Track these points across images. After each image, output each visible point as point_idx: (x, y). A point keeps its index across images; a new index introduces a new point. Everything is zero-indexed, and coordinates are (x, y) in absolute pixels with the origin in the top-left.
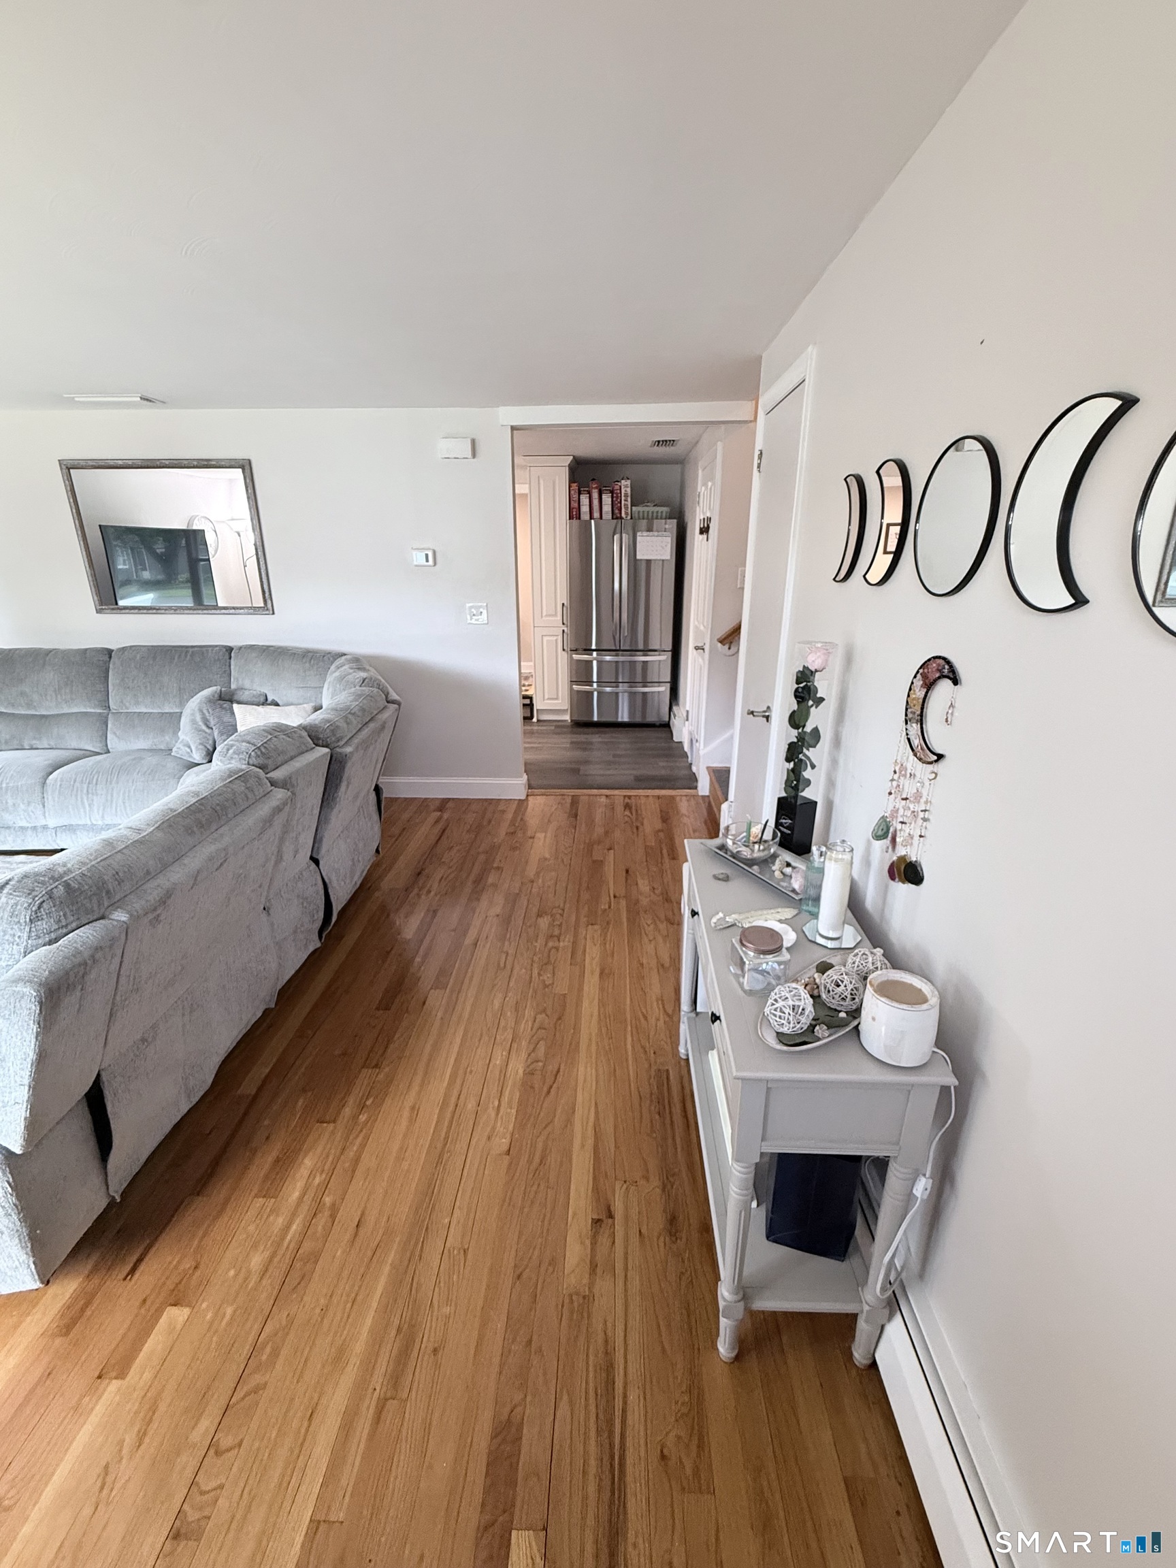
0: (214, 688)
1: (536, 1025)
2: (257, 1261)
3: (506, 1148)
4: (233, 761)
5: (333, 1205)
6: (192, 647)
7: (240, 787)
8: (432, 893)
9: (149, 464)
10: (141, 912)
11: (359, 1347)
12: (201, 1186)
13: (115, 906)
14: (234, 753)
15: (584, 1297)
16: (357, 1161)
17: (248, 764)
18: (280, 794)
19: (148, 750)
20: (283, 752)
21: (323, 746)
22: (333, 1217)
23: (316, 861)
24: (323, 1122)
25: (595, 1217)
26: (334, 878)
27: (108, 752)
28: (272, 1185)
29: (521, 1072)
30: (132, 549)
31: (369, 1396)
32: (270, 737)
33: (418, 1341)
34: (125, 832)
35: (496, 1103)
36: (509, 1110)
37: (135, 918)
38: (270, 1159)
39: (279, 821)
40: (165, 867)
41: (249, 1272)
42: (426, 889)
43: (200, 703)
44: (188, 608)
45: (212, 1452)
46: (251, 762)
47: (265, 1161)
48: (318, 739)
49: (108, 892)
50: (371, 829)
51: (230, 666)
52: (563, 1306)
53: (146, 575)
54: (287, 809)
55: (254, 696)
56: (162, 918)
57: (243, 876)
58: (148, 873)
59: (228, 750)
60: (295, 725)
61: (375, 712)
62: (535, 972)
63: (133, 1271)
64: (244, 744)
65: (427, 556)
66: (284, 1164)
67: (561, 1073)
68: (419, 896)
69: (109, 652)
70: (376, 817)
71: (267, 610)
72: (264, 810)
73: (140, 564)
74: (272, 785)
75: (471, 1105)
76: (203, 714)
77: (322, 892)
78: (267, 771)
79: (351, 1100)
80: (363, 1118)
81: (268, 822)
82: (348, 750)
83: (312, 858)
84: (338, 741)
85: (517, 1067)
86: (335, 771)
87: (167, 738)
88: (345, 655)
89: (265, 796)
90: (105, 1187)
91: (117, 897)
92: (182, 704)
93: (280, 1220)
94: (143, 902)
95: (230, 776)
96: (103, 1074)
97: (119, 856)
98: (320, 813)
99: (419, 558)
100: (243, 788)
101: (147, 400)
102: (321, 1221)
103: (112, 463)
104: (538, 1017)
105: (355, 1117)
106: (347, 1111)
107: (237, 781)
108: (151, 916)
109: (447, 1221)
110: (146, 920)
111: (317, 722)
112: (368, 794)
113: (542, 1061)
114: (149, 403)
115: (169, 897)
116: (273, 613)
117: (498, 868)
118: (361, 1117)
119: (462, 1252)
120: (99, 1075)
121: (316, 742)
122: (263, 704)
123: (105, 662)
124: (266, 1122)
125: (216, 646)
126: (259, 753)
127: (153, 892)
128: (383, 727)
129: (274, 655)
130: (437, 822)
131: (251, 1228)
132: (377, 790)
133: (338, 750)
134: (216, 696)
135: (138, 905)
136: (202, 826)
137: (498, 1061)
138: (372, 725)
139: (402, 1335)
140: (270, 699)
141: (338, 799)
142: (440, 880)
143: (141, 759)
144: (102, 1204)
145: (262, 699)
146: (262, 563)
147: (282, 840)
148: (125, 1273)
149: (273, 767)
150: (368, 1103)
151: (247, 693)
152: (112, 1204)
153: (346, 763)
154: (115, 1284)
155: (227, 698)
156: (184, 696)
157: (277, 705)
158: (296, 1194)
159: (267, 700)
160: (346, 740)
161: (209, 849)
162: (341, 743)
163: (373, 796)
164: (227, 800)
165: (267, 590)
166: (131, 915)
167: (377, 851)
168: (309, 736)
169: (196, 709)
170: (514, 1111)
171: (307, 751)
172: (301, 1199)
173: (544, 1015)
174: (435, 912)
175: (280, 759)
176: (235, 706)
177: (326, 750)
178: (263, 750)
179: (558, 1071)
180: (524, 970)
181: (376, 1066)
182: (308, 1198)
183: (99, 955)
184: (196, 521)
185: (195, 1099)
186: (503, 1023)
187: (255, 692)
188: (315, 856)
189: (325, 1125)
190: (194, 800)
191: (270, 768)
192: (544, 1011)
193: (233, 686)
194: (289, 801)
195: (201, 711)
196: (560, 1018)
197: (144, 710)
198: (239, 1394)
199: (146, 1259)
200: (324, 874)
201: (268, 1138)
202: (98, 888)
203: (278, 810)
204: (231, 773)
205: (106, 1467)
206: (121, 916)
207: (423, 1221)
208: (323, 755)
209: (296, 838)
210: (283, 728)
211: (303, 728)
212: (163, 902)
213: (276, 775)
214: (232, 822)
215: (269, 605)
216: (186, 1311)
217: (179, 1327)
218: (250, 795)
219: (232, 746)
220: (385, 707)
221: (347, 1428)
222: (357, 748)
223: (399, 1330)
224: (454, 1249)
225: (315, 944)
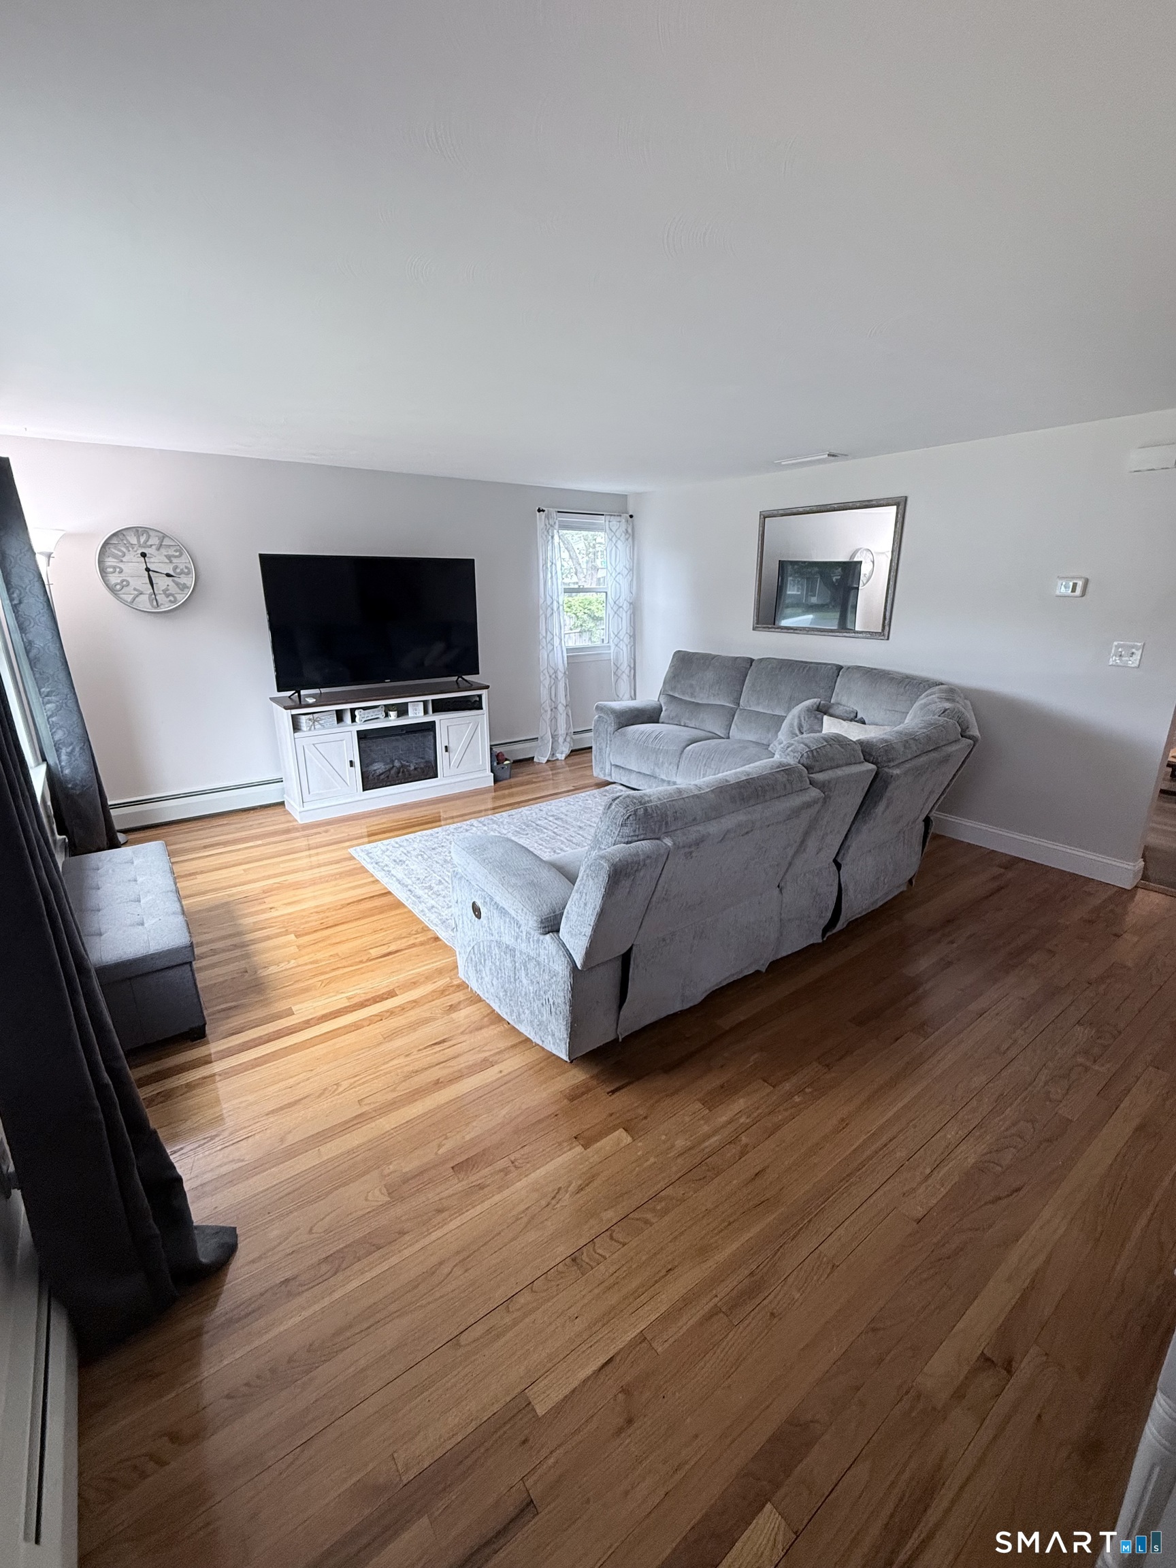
0: (816, 700)
1: (1014, 1130)
2: (680, 1143)
3: (920, 1216)
4: (788, 757)
5: (746, 1145)
6: (811, 663)
7: (782, 778)
8: (955, 945)
9: (823, 508)
10: (681, 844)
11: (721, 1256)
12: (670, 1068)
13: (667, 834)
14: (792, 751)
15: (934, 1409)
16: (777, 1127)
17: (799, 763)
18: (814, 793)
19: (754, 742)
20: (832, 759)
21: (872, 763)
22: (743, 1153)
23: (839, 866)
24: (765, 1081)
25: (988, 1353)
26: (851, 887)
27: (728, 738)
28: (712, 1101)
29: (971, 1161)
30: (808, 579)
31: (709, 1297)
32: (825, 743)
33: (762, 1296)
34: (692, 787)
35: (928, 1171)
36: (938, 1187)
37: (677, 847)
38: (718, 1082)
39: (806, 816)
40: (708, 819)
41: (673, 1146)
42: (950, 938)
43: (801, 711)
44: (832, 631)
45: (608, 1233)
46: (802, 761)
47: (712, 1081)
48: (871, 755)
49: (667, 823)
50: (909, 860)
51: (835, 682)
52: (907, 1393)
53: (814, 600)
54: (817, 807)
55: (846, 711)
56: (694, 854)
57: (764, 849)
58: (695, 819)
59: (788, 747)
60: (854, 740)
61: (942, 744)
62: (1043, 1078)
63: (613, 1092)
64: (802, 745)
65: (1075, 585)
66: (727, 1091)
67: (1021, 1193)
68: (939, 942)
69: (752, 660)
70: (918, 848)
71: (884, 635)
72: (797, 800)
73: (811, 591)
74: (811, 784)
75: (901, 1154)
76: (800, 721)
77: (835, 894)
78: (812, 771)
79: (794, 1080)
80: (797, 1099)
81: (796, 812)
82: (896, 772)
83: (835, 861)
84: (889, 761)
85: (970, 1154)
86: (876, 789)
87: (770, 736)
88: (942, 684)
89: (801, 790)
90: (615, 1025)
91: (672, 829)
92: (789, 710)
93: (706, 1128)
94: (685, 838)
95: (778, 767)
96: (634, 948)
97: (682, 802)
98: (853, 823)
99: (1063, 589)
100: (784, 779)
101: (833, 456)
102: (734, 1150)
103: (795, 510)
104: (1022, 1122)
105: (791, 1095)
106: (787, 1086)
107: (782, 773)
108: (687, 850)
109: (830, 1230)
110: (682, 851)
111: (874, 740)
112: (914, 822)
113: (1002, 1167)
114: (833, 458)
115: (702, 841)
116: (888, 639)
117: (1049, 951)
118: (796, 1097)
119: (830, 1266)
120: (631, 948)
121: (867, 757)
122: (851, 720)
123: (746, 668)
124: (726, 1055)
125: (829, 664)
126: (810, 755)
127: (694, 832)
128: (946, 760)
129: (875, 676)
130: (994, 878)
131: (687, 1119)
132: (927, 821)
133: (886, 769)
134: (815, 706)
135: (681, 839)
136: (743, 799)
137: (951, 1134)
138: (934, 755)
139: (753, 1279)
140: (859, 716)
141: (874, 815)
142: (971, 936)
143: (746, 748)
144: (611, 1038)
145: (852, 715)
146: (891, 592)
147: (806, 834)
148: (609, 1090)
149: (818, 770)
150: (807, 1090)
151: (841, 708)
152: (616, 1040)
153: (890, 783)
154: (602, 1091)
155: (824, 710)
156: (792, 702)
157: (864, 723)
158: (724, 1119)
159: (856, 717)
160: (896, 763)
161: (741, 817)
162: (892, 764)
163: (920, 826)
164: (768, 785)
165: (888, 617)
166: (674, 844)
167: (910, 881)
168: (862, 751)
169: (797, 715)
170: (943, 1191)
171: (855, 763)
172: (724, 1126)
173: (1029, 1125)
174: (950, 964)
175: (828, 764)
176: (825, 717)
177: (872, 767)
178: (815, 754)
179: (1018, 1190)
180: (1027, 1068)
181: (827, 1066)
182: (731, 1128)
183: (648, 861)
184: (858, 554)
185: (686, 1006)
186: (974, 1103)
187: (848, 709)
188: (839, 860)
189: (766, 1084)
190: (745, 778)
191: (817, 769)
192: (1033, 1121)
193: (833, 701)
194: (821, 800)
195: (799, 717)
196: (1049, 1140)
197: (762, 711)
198: (636, 1215)
199: (622, 1091)
200: (842, 880)
201: (722, 1066)
202: (662, 818)
203: (808, 805)
204: (781, 765)
205: (560, 1189)
206: (668, 842)
207: (809, 1214)
208: (867, 771)
209: (823, 838)
210: (841, 739)
211: (860, 743)
212: (698, 843)
213: (816, 776)
214: (768, 803)
215: (886, 633)
216: (629, 1139)
217: (622, 1145)
218: (788, 786)
219: (792, 744)
220: (956, 741)
221: (687, 1301)
222: (905, 773)
223: (752, 1274)
224: (825, 1255)
225: (817, 938)
